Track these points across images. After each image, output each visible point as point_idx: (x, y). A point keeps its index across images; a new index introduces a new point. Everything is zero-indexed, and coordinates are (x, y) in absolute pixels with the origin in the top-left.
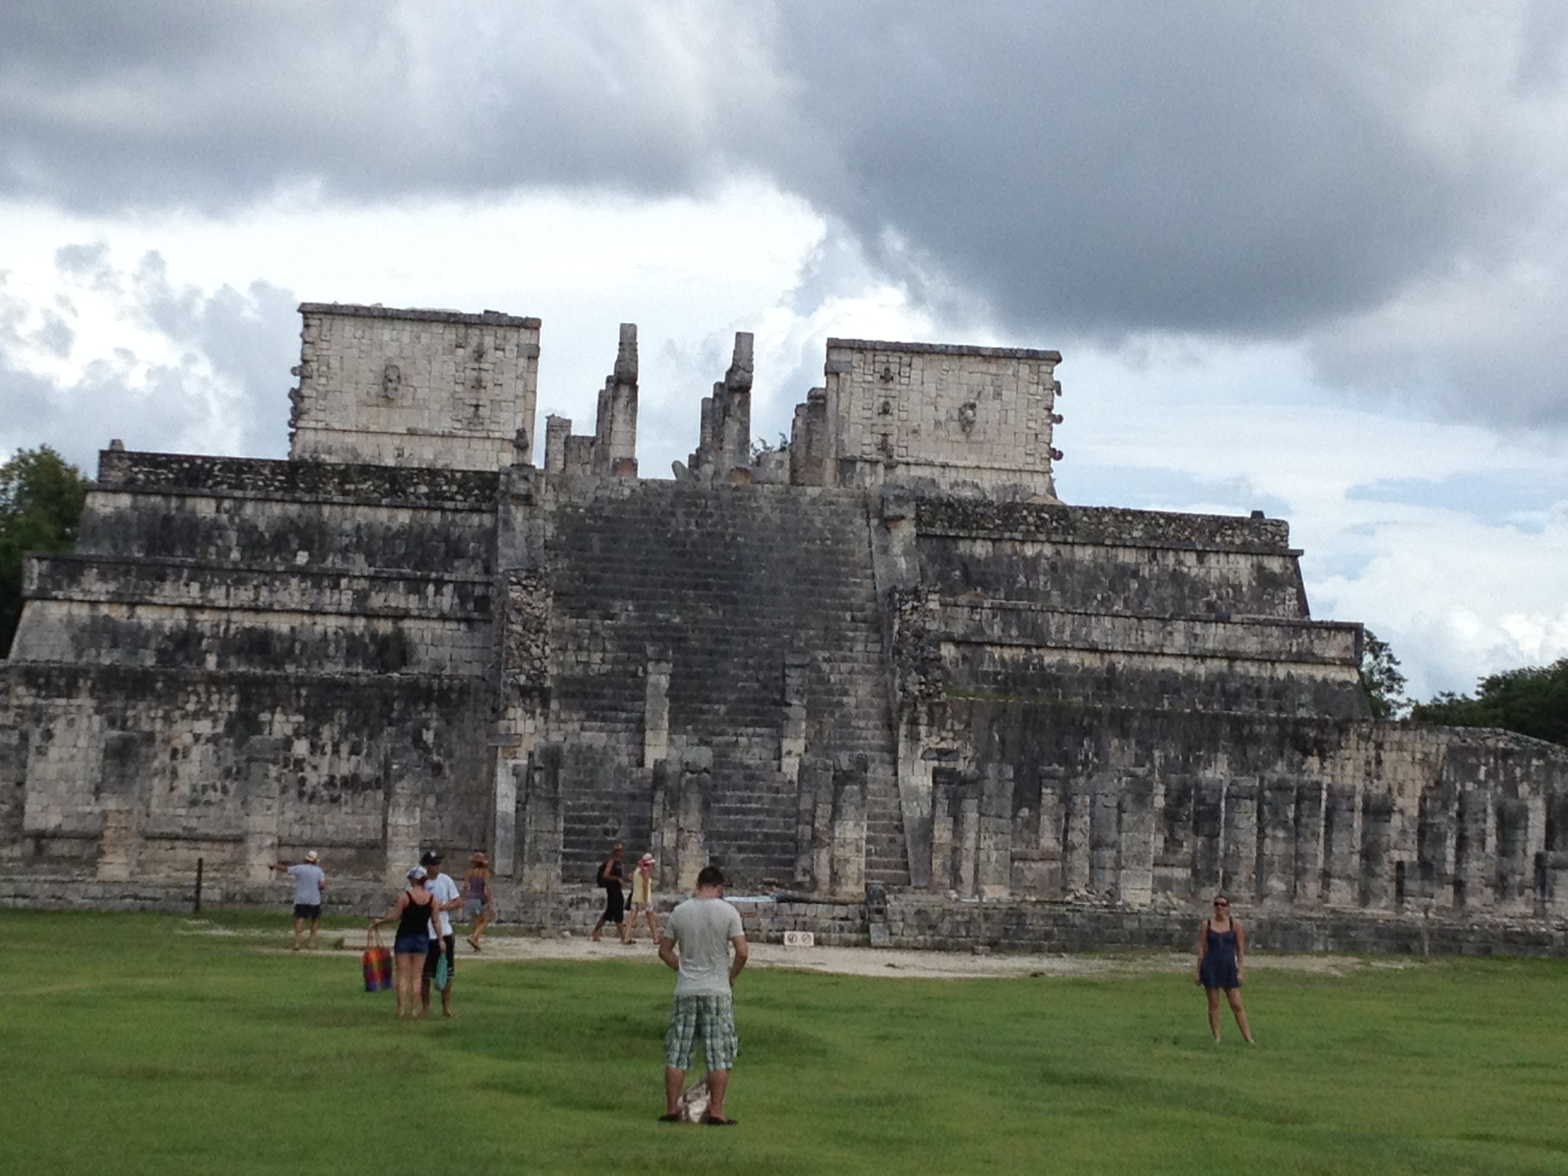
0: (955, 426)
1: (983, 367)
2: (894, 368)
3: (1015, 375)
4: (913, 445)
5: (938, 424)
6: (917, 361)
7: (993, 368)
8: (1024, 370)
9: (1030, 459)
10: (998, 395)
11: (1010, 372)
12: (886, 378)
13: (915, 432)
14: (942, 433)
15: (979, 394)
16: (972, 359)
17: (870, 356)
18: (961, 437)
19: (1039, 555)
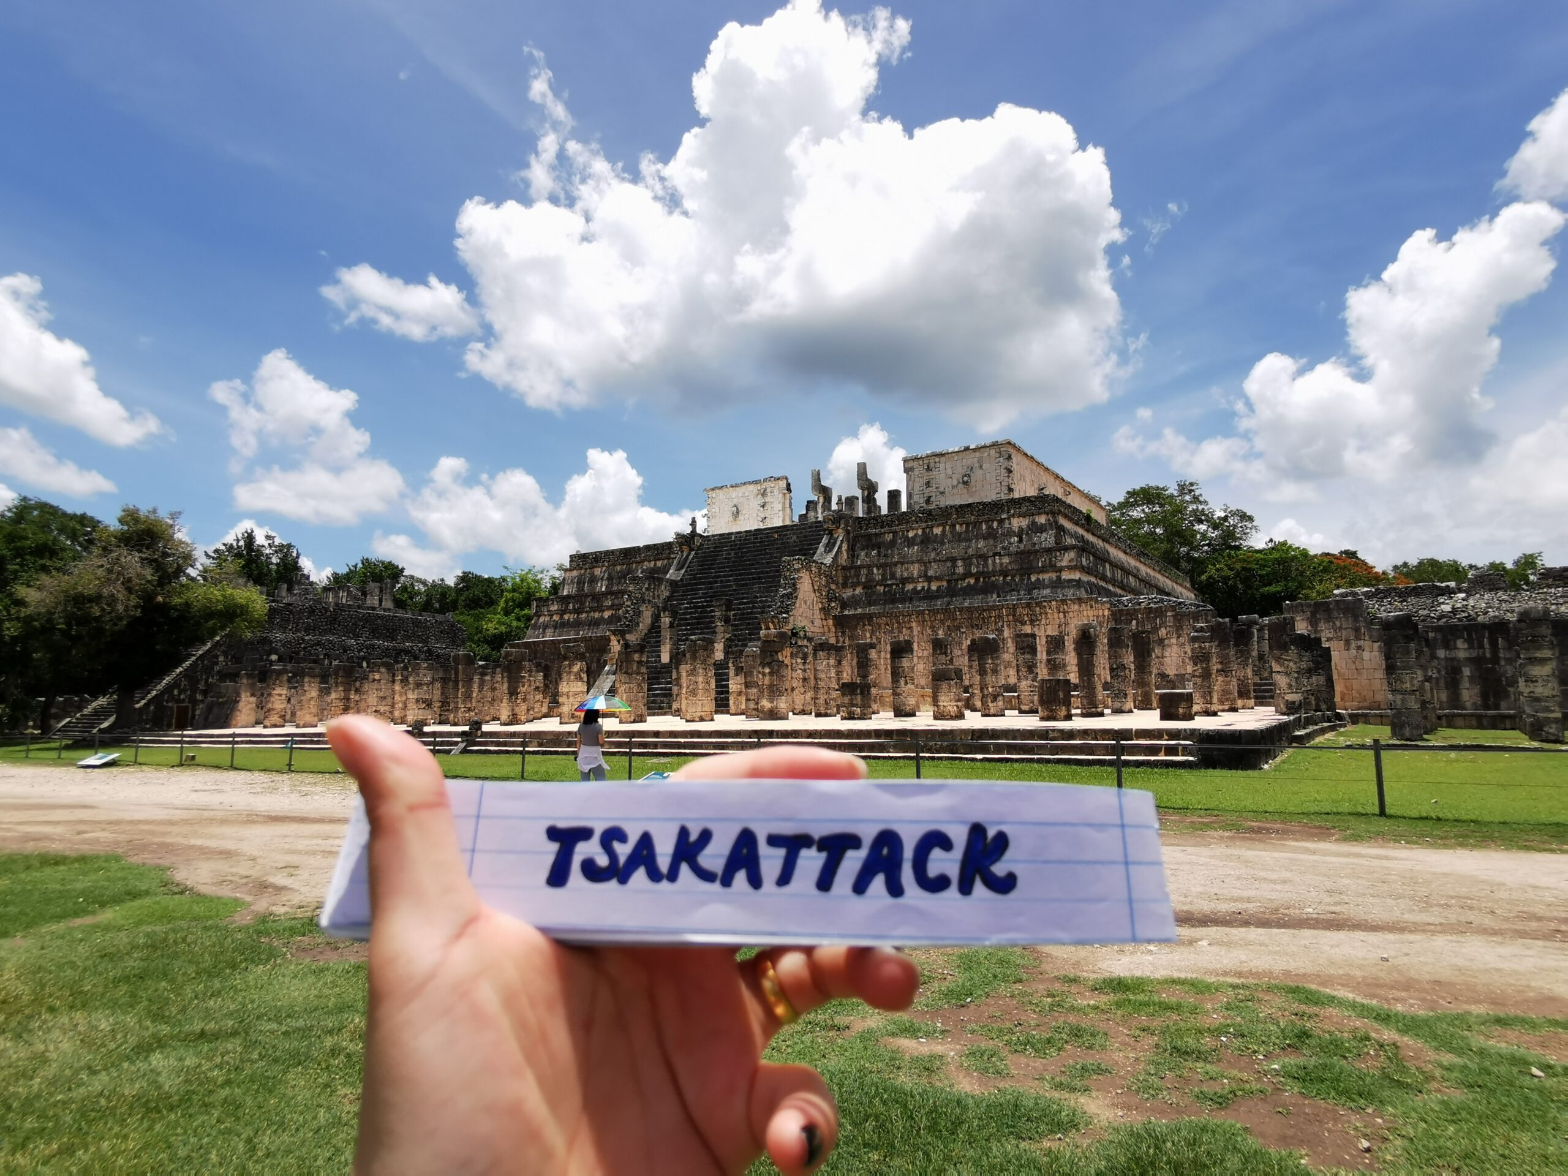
0: (961, 486)
1: (973, 455)
2: (932, 465)
3: (989, 455)
4: (942, 499)
5: (953, 487)
6: (943, 459)
7: (978, 454)
8: (993, 452)
9: (999, 496)
10: (981, 467)
11: (986, 454)
12: (929, 469)
13: (942, 493)
14: (955, 491)
15: (972, 468)
16: (968, 452)
17: (921, 462)
18: (966, 490)
19: (916, 535)
